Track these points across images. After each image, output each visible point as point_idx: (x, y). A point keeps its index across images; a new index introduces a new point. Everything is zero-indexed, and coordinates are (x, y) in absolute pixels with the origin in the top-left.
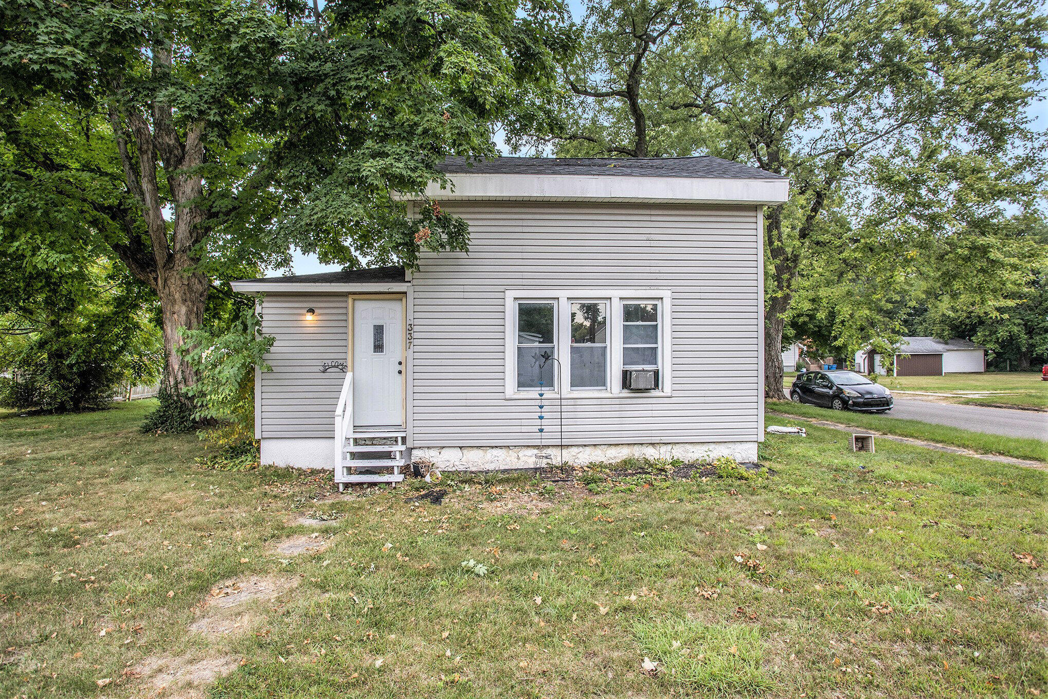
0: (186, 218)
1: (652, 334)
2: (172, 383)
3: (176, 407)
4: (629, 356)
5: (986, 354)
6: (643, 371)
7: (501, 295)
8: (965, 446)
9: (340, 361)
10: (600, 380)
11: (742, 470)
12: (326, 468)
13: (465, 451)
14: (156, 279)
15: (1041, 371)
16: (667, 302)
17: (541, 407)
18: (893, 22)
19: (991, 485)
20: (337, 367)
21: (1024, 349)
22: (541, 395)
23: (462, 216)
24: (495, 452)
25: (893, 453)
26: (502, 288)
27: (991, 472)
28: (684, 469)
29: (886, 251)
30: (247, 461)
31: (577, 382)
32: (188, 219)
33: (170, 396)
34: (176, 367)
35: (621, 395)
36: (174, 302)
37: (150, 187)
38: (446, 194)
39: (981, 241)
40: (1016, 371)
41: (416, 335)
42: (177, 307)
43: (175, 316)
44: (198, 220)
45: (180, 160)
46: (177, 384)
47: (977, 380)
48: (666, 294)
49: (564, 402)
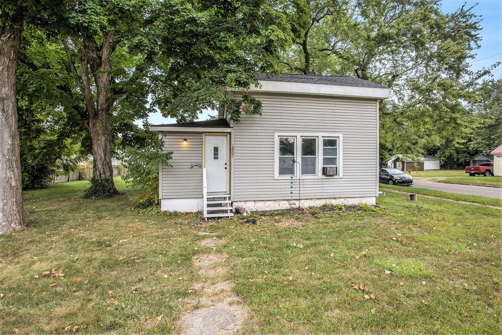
0: (103, 93)
1: (334, 152)
2: (98, 174)
3: (101, 186)
4: (326, 161)
5: (440, 162)
6: (331, 167)
7: (272, 134)
8: (449, 198)
9: (199, 163)
10: (313, 172)
11: (373, 208)
12: (192, 212)
13: (256, 203)
14: (88, 124)
15: (465, 169)
16: (341, 139)
17: (292, 183)
18: (417, 21)
19: (467, 211)
20: (198, 166)
21: (455, 160)
22: (292, 178)
23: (260, 99)
24: (269, 202)
25: (424, 201)
26: (273, 131)
27: (464, 207)
28: (350, 208)
29: (417, 118)
30: (153, 210)
31: (304, 172)
32: (105, 94)
33: (98, 180)
34: (100, 166)
35: (322, 178)
36: (98, 135)
37: (86, 78)
38: (258, 89)
39: (454, 115)
40: (452, 169)
41: (235, 152)
42: (100, 137)
43: (99, 141)
44: (109, 95)
45: (100, 65)
46: (100, 174)
47: (439, 173)
48: (341, 135)
49: (301, 181)
